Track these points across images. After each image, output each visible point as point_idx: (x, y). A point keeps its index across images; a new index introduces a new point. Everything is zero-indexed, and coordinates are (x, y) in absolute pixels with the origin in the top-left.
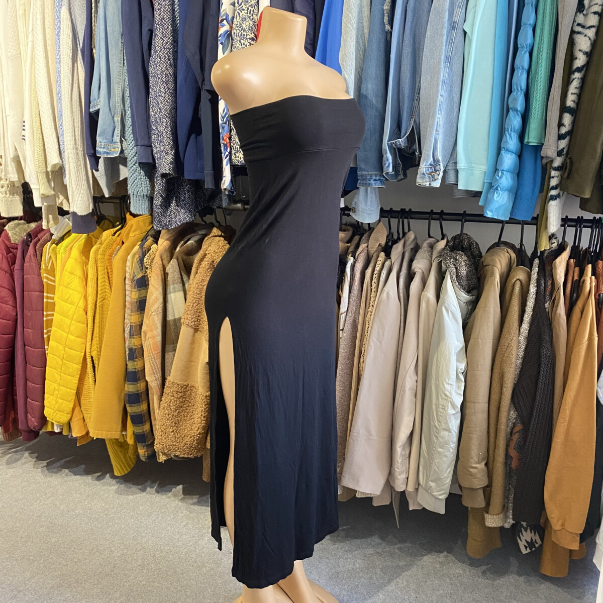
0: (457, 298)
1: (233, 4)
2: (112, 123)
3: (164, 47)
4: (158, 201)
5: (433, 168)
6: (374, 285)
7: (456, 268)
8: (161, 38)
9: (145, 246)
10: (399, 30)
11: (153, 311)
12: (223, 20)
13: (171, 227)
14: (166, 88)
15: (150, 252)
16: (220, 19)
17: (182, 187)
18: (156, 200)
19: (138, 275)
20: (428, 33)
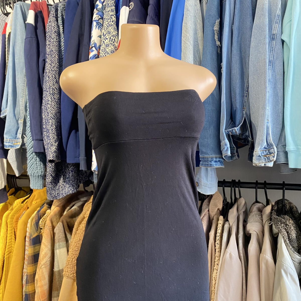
0: (292, 259)
1: (100, 37)
2: (16, 125)
3: (52, 70)
4: (49, 179)
5: (267, 151)
6: (218, 246)
7: (287, 232)
8: (50, 64)
9: (41, 212)
10: (228, 44)
11: (42, 264)
12: (92, 47)
13: (59, 197)
14: (52, 98)
15: (44, 216)
16: (91, 47)
17: (68, 168)
18: (48, 179)
19: (33, 235)
20: (252, 44)
